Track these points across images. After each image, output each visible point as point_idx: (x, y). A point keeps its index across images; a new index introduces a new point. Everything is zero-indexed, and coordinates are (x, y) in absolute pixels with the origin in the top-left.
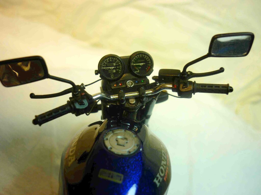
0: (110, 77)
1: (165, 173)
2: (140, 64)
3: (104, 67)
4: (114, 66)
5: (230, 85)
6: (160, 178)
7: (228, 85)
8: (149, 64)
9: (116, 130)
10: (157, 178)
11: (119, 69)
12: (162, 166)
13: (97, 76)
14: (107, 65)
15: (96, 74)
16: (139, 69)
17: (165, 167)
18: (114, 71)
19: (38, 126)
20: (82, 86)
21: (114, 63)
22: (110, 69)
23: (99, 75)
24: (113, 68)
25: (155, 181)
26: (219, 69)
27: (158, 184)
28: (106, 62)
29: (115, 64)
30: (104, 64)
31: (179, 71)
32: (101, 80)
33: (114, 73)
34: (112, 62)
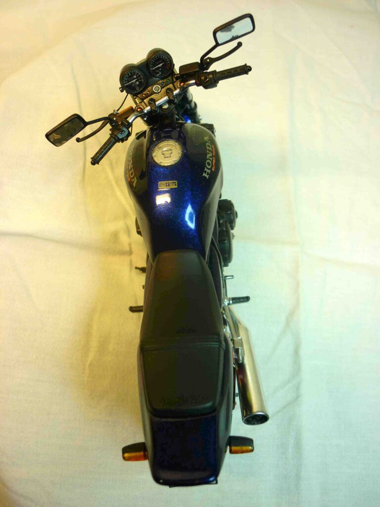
0: (136, 90)
1: (212, 165)
2: (159, 66)
3: (126, 83)
4: (135, 79)
5: (248, 65)
6: (208, 171)
7: (246, 64)
8: (167, 61)
9: (160, 144)
10: (205, 172)
11: (141, 79)
12: (209, 159)
13: (123, 93)
14: (128, 80)
15: (122, 91)
16: (160, 71)
17: (211, 159)
18: (138, 83)
19: (96, 165)
20: (115, 113)
21: (134, 75)
22: (132, 83)
23: (125, 91)
24: (135, 80)
25: (204, 175)
26: (236, 45)
27: (207, 176)
28: (126, 78)
29: (135, 77)
30: (126, 81)
31: (198, 63)
32: (129, 95)
33: (138, 85)
34: (132, 75)
